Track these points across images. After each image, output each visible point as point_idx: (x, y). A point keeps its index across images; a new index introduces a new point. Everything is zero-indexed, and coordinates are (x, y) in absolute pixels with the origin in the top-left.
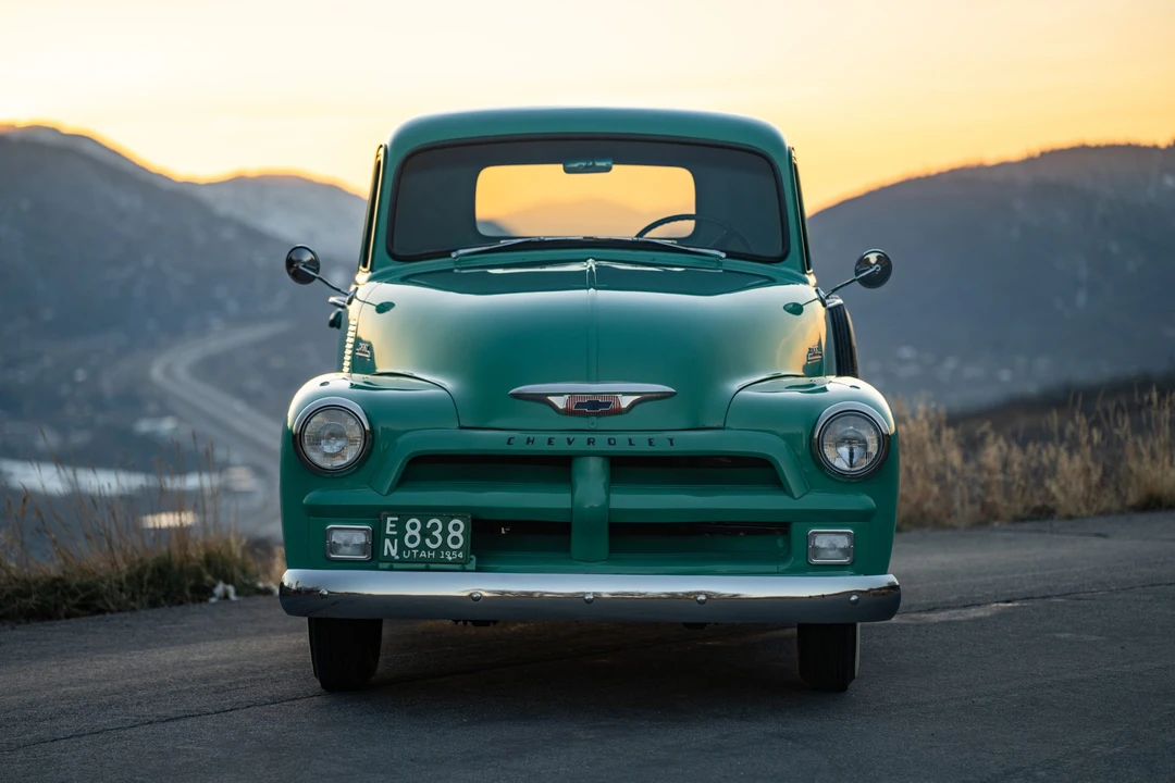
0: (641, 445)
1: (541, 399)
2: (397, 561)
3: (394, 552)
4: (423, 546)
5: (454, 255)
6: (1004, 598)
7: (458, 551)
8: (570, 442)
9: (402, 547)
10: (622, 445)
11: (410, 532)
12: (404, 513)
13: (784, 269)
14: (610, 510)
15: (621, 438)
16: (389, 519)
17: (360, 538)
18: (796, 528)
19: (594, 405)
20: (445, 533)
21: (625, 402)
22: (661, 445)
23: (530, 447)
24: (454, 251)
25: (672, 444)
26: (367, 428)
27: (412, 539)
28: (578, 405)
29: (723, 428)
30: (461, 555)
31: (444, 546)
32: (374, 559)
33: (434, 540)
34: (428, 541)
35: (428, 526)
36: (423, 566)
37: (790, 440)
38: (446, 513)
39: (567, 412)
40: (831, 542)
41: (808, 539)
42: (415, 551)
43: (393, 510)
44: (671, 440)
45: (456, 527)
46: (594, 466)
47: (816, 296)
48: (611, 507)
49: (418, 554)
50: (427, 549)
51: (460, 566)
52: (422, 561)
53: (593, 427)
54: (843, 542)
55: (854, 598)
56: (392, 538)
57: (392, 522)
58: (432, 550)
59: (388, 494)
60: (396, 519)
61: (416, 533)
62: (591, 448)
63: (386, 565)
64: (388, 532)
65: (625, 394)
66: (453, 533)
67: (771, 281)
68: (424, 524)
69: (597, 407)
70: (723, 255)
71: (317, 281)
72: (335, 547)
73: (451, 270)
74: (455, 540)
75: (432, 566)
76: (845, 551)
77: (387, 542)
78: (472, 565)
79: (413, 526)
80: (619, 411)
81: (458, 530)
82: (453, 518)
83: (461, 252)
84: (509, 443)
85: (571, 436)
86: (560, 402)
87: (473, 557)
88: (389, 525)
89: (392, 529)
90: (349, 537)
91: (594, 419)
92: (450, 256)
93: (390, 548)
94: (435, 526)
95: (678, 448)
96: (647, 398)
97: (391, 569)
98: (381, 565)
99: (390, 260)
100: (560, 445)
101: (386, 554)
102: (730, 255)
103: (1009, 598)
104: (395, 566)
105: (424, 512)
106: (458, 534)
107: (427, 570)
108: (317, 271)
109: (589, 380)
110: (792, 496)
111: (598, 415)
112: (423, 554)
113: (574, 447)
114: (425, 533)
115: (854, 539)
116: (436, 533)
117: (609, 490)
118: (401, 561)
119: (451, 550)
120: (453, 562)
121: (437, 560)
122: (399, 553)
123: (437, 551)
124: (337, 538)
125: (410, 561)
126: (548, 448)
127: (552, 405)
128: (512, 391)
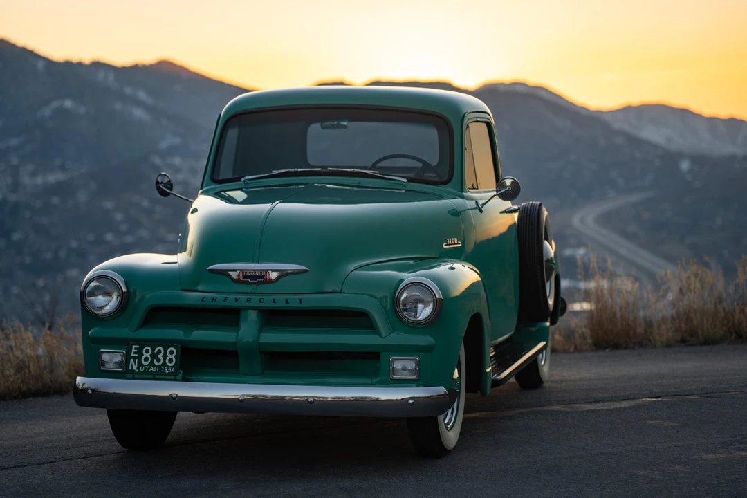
0: (280, 303)
1: (224, 273)
2: (136, 373)
3: (135, 368)
4: (152, 364)
5: (243, 179)
6: (658, 395)
7: (172, 367)
8: (236, 300)
9: (140, 364)
10: (268, 303)
11: (145, 355)
12: (142, 343)
13: (449, 189)
14: (259, 343)
15: (268, 299)
16: (134, 347)
17: (118, 358)
18: (383, 355)
19: (255, 277)
20: (165, 356)
21: (274, 275)
22: (294, 303)
23: (214, 303)
24: (244, 177)
25: (301, 302)
26: (124, 290)
27: (146, 359)
28: (245, 277)
29: (340, 292)
30: (173, 370)
31: (164, 364)
32: (123, 373)
33: (159, 360)
34: (155, 361)
35: (156, 351)
36: (151, 376)
37: (381, 300)
38: (166, 343)
39: (237, 281)
40: (404, 364)
41: (391, 363)
42: (147, 367)
43: (136, 341)
44: (301, 300)
45: (172, 352)
46: (253, 316)
47: (475, 206)
48: (260, 341)
49: (149, 369)
50: (154, 366)
51: (173, 377)
52: (152, 373)
53: (253, 291)
54: (411, 365)
55: (411, 401)
56: (134, 358)
57: (135, 348)
58: (157, 366)
59: (135, 331)
60: (138, 347)
61: (148, 355)
62: (249, 304)
63: (131, 376)
64: (133, 355)
65: (273, 270)
66: (170, 356)
68: (153, 350)
69: (257, 279)
70: (405, 180)
72: (103, 364)
74: (171, 360)
75: (157, 377)
76: (413, 371)
77: (132, 360)
78: (180, 377)
79: (147, 351)
80: (270, 281)
81: (172, 354)
82: (170, 346)
83: (247, 178)
84: (202, 300)
85: (238, 297)
86: (234, 275)
87: (181, 371)
88: (133, 350)
89: (135, 353)
90: (111, 358)
91: (254, 286)
92: (240, 181)
93: (133, 365)
94: (159, 352)
95: (305, 305)
97: (133, 378)
98: (128, 376)
99: (211, 183)
100: (231, 301)
101: (130, 368)
102: (410, 180)
104: (136, 376)
105: (154, 343)
106: (173, 357)
107: (154, 379)
108: (171, 189)
109: (253, 261)
110: (382, 337)
112: (152, 369)
113: (239, 304)
114: (154, 356)
115: (419, 363)
116: (160, 356)
117: (260, 331)
118: (139, 373)
119: (168, 367)
120: (169, 374)
121: (160, 373)
122: (138, 368)
123: (160, 367)
124: (106, 357)
125: (144, 373)
126: (224, 304)
127: (230, 277)
128: (209, 268)
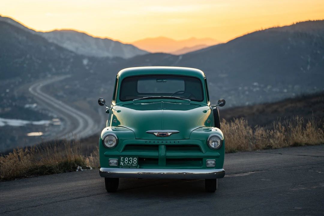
0: (172, 143)
1: (153, 133)
2: (123, 166)
3: (123, 164)
4: (128, 163)
5: (133, 100)
6: (252, 171)
7: (135, 164)
8: (158, 142)
9: (124, 163)
10: (169, 143)
11: (126, 160)
13: (203, 103)
14: (166, 156)
15: (168, 141)
16: (122, 158)
17: (116, 161)
18: (204, 159)
19: (163, 135)
20: (133, 161)
21: (169, 134)
22: (177, 143)
23: (150, 143)
24: (134, 99)
26: (117, 139)
27: (126, 162)
28: (160, 135)
29: (189, 139)
30: (136, 165)
31: (133, 163)
32: (118, 166)
33: (131, 162)
34: (129, 162)
36: (128, 167)
37: (203, 141)
38: (133, 156)
39: (157, 136)
40: (211, 162)
41: (206, 162)
43: (122, 156)
45: (135, 159)
46: (163, 147)
47: (210, 108)
48: (167, 155)
50: (129, 164)
51: (136, 167)
53: (163, 139)
54: (213, 162)
55: (215, 174)
56: (122, 161)
58: (130, 164)
59: (122, 152)
61: (127, 160)
62: (163, 143)
63: (121, 167)
64: (121, 160)
65: (169, 132)
66: (134, 161)
67: (200, 106)
68: (129, 159)
69: (164, 135)
70: (190, 100)
71: (105, 105)
72: (110, 163)
73: (133, 104)
74: (135, 162)
75: (130, 167)
76: (214, 164)
77: (121, 162)
78: (138, 167)
79: (126, 159)
80: (168, 136)
81: (135, 160)
82: (134, 157)
83: (135, 100)
84: (146, 142)
85: (158, 141)
86: (156, 134)
87: (139, 165)
88: (122, 159)
89: (122, 160)
90: (113, 161)
91: (163, 137)
93: (122, 164)
94: (131, 159)
95: (180, 143)
96: (173, 133)
97: (122, 168)
98: (120, 167)
99: (120, 101)
100: (156, 143)
102: (191, 100)
103: (253, 170)
104: (123, 167)
105: (129, 156)
106: (136, 161)
107: (129, 168)
108: (105, 103)
109: (162, 129)
110: (203, 153)
111: (164, 137)
112: (128, 165)
113: (159, 143)
114: (129, 161)
115: (215, 161)
116: (131, 161)
117: (166, 152)
118: (124, 166)
119: (134, 164)
120: (134, 166)
121: (131, 166)
122: (124, 165)
123: (131, 164)
124: (111, 161)
125: (126, 166)
126: (154, 143)
127: (155, 135)
128: (146, 132)
